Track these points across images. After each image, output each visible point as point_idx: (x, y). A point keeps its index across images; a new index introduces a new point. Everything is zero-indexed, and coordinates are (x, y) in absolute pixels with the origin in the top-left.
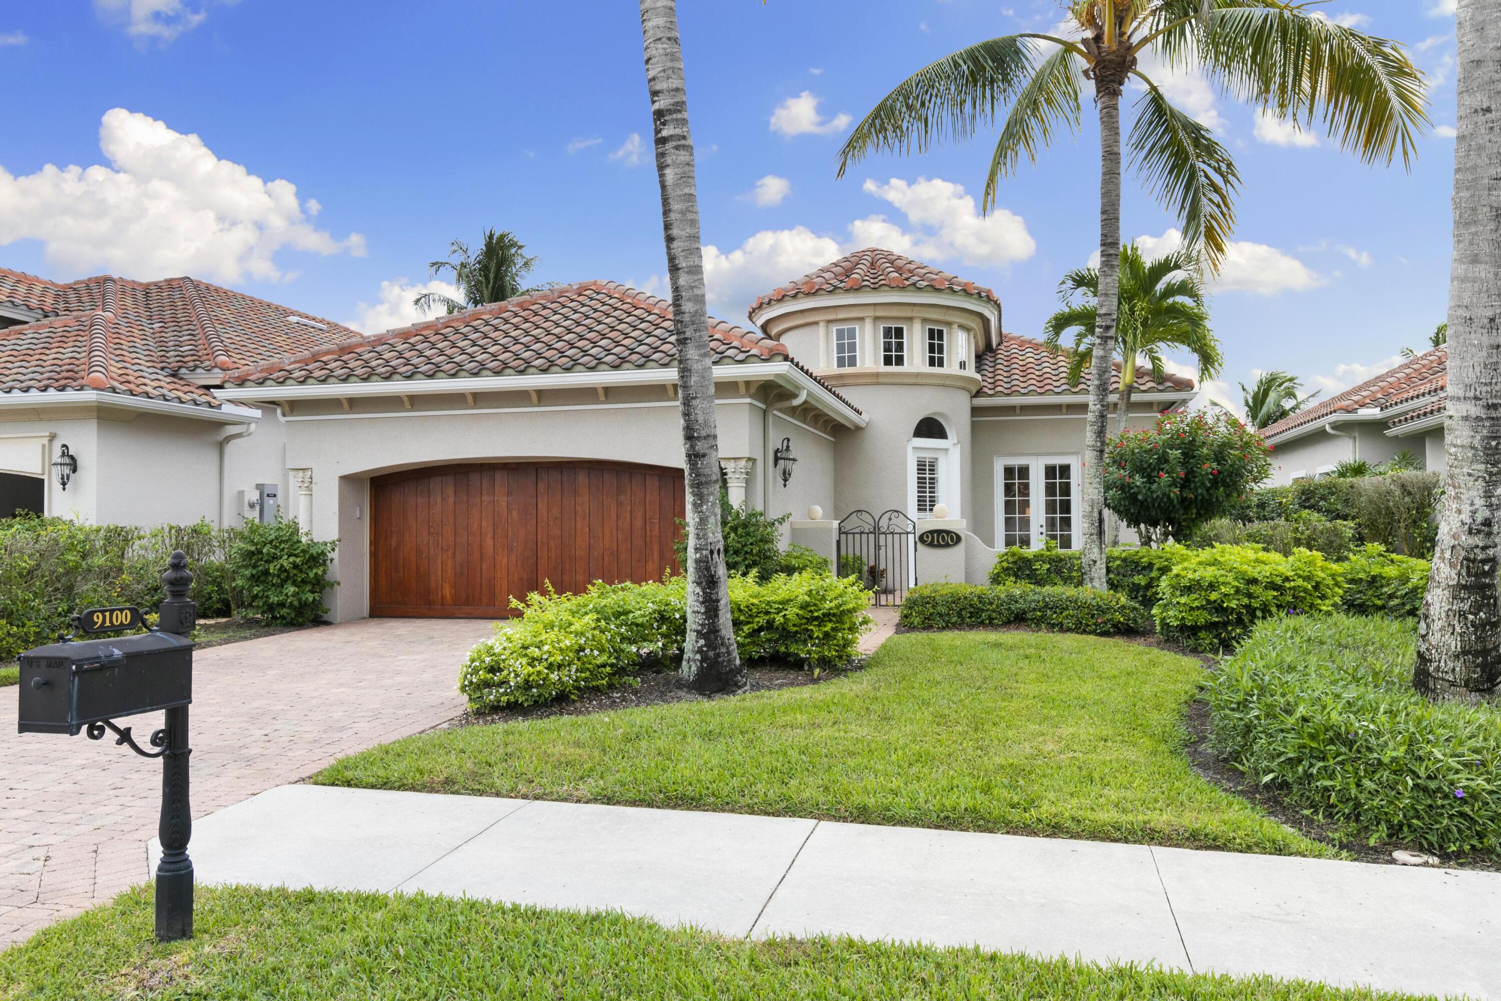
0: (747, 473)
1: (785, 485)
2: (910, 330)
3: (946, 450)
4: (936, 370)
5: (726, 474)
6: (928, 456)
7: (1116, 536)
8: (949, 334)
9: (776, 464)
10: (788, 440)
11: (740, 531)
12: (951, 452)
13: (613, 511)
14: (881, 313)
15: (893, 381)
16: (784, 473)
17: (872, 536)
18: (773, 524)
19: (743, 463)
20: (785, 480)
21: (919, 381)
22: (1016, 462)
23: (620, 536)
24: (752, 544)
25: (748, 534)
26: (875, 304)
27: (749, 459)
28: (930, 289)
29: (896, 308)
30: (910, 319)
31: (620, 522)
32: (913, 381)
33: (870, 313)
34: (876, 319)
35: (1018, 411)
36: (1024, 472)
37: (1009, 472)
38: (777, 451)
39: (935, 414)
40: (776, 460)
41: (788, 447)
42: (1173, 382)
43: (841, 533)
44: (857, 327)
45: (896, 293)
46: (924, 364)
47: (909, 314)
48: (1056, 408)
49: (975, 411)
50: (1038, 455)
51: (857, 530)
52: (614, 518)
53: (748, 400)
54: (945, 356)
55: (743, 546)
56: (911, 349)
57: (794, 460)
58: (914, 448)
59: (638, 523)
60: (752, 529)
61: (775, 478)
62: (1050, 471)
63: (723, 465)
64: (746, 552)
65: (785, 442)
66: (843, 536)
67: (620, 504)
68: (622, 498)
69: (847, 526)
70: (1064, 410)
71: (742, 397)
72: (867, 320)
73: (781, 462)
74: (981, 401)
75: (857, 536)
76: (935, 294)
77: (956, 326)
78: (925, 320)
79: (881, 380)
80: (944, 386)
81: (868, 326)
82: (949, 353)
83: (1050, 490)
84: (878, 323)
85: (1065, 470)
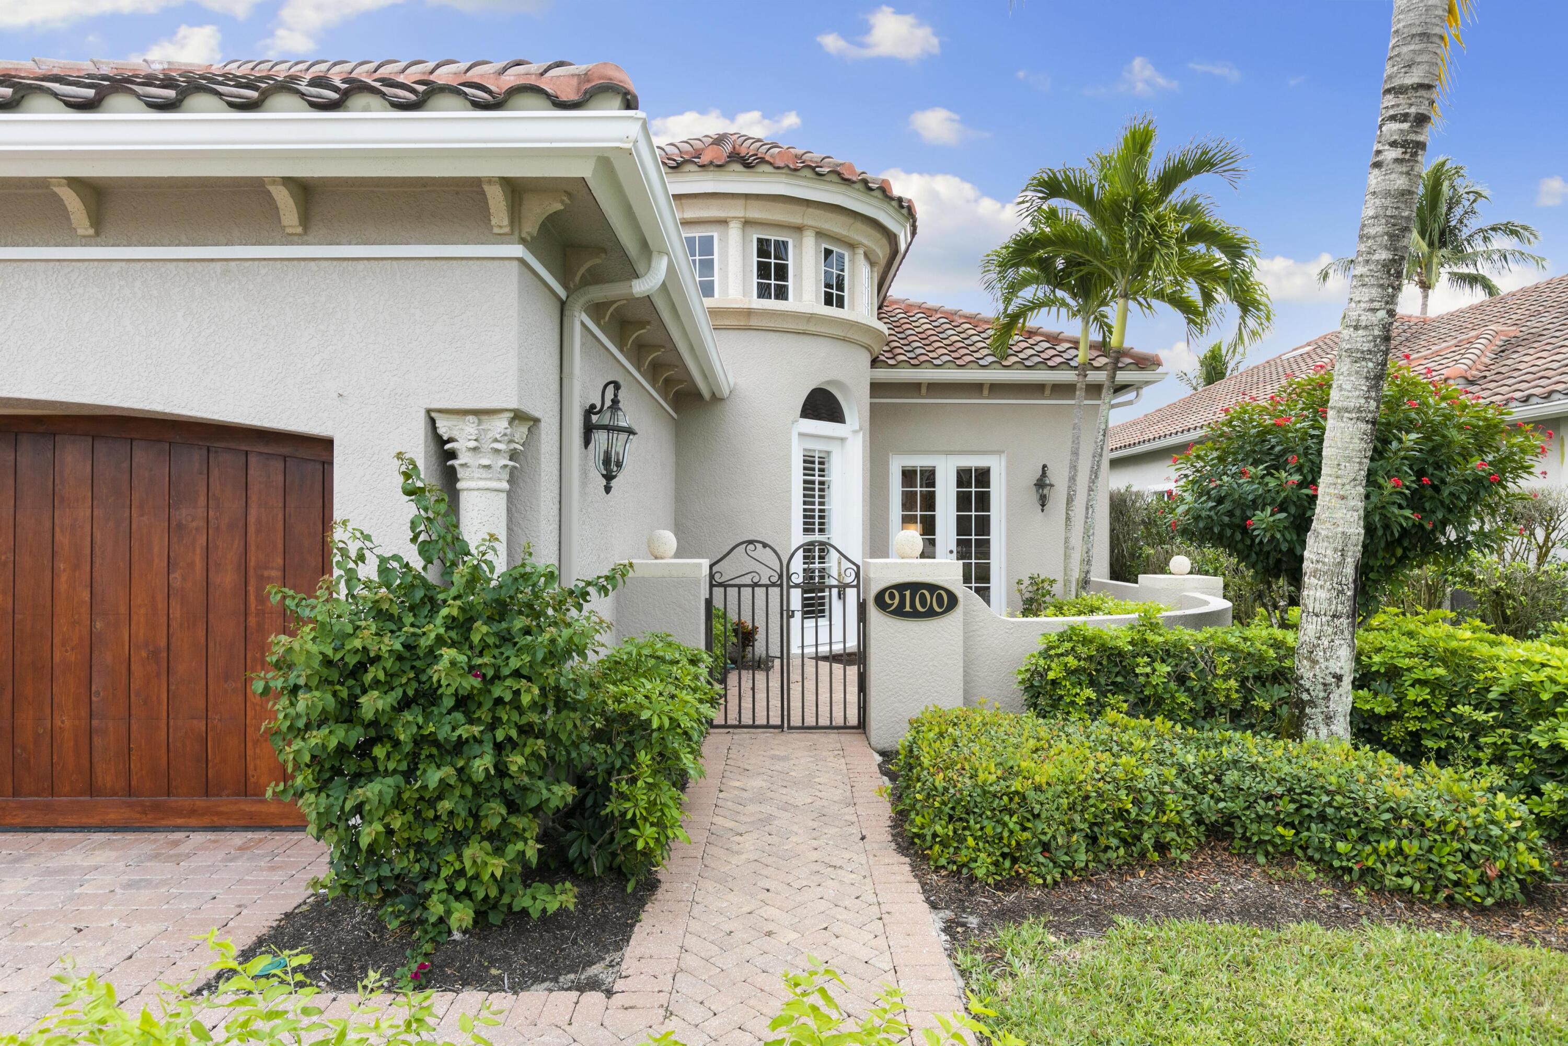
0: (513, 456)
1: (608, 489)
2: (799, 246)
3: (843, 440)
4: (833, 311)
5: (452, 455)
6: (818, 447)
7: (1088, 572)
8: (852, 261)
9: (587, 442)
10: (617, 386)
11: (480, 630)
12: (849, 443)
13: (159, 545)
14: (756, 212)
15: (771, 324)
16: (607, 461)
17: (775, 592)
18: (585, 595)
19: (500, 425)
20: (609, 477)
21: (812, 328)
22: (919, 462)
23: (176, 612)
24: (517, 674)
25: (506, 639)
26: (747, 196)
27: (518, 416)
28: (834, 178)
29: (779, 206)
30: (799, 229)
31: (176, 576)
32: (802, 327)
33: (736, 211)
34: (747, 223)
35: (924, 391)
36: (929, 477)
37: (908, 476)
38: (590, 411)
39: (828, 382)
40: (589, 430)
41: (615, 402)
42: (1132, 357)
43: (713, 584)
44: (716, 235)
45: (783, 179)
46: (817, 301)
47: (796, 220)
48: (975, 388)
49: (877, 388)
50: (948, 453)
51: (747, 580)
52: (160, 563)
53: (518, 250)
54: (846, 294)
55: (489, 682)
56: (798, 276)
57: (630, 432)
58: (800, 434)
59: (227, 579)
60: (519, 623)
61: (584, 473)
62: (963, 477)
63: (444, 427)
64: (499, 701)
65: (611, 389)
66: (718, 592)
67: (175, 530)
68: (183, 514)
69: (728, 570)
70: (986, 392)
71: (500, 239)
72: (732, 225)
73: (600, 438)
74: (883, 374)
75: (746, 592)
76: (843, 188)
77: (861, 251)
78: (820, 234)
79: (754, 322)
80: (844, 340)
81: (734, 232)
82: (852, 289)
83: (963, 501)
84: (749, 230)
85: (983, 476)
